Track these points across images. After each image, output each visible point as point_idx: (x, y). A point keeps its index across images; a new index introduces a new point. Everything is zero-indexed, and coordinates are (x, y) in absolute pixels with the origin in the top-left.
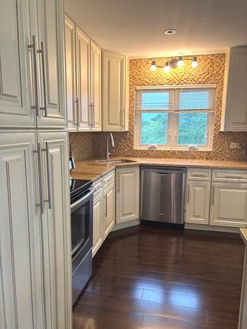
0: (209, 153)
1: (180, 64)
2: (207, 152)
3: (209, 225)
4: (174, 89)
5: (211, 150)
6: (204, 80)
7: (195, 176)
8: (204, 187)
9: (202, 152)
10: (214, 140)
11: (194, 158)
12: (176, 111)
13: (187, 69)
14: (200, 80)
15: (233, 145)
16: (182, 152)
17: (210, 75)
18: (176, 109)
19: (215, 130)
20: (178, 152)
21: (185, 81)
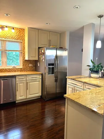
0: (21, 69)
1: (6, 29)
2: (21, 68)
3: (26, 98)
4: (4, 40)
5: (22, 67)
6: (17, 38)
7: (20, 79)
8: (23, 83)
9: (19, 68)
10: (23, 63)
11: (15, 71)
12: (5, 50)
13: (9, 32)
14: (16, 38)
15: (30, 65)
16: (9, 69)
17: (19, 36)
18: (5, 49)
19: (23, 59)
20: (8, 69)
21: (9, 37)
